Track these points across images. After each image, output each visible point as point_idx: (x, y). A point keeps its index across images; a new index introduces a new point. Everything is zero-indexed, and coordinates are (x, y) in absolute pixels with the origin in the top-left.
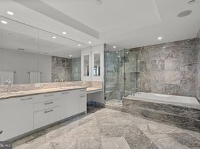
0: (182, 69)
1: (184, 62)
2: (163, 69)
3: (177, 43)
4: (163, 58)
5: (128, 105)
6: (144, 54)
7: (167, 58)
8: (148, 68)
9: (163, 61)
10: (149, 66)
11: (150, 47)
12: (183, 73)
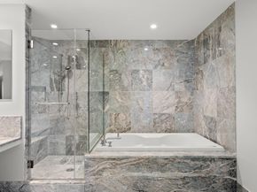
0: (177, 87)
1: (180, 76)
2: (150, 86)
3: (171, 43)
4: (150, 67)
5: (99, 173)
6: (118, 55)
7: (156, 67)
8: (126, 83)
9: (150, 72)
10: (126, 81)
11: (128, 42)
12: (178, 95)
